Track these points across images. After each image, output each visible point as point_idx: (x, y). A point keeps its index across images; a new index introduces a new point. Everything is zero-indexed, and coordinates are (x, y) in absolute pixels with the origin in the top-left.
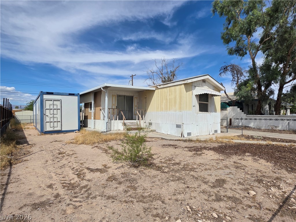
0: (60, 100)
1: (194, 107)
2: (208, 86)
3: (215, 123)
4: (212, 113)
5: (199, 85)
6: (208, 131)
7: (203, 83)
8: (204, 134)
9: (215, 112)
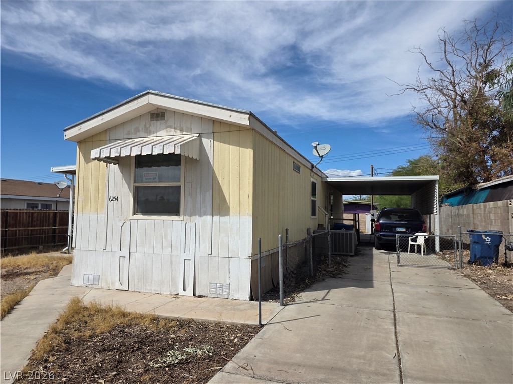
1: (112, 201)
2: (175, 127)
3: (213, 255)
4: (198, 217)
5: (136, 134)
6: (173, 281)
7: (152, 122)
8: (155, 291)
9: (217, 215)
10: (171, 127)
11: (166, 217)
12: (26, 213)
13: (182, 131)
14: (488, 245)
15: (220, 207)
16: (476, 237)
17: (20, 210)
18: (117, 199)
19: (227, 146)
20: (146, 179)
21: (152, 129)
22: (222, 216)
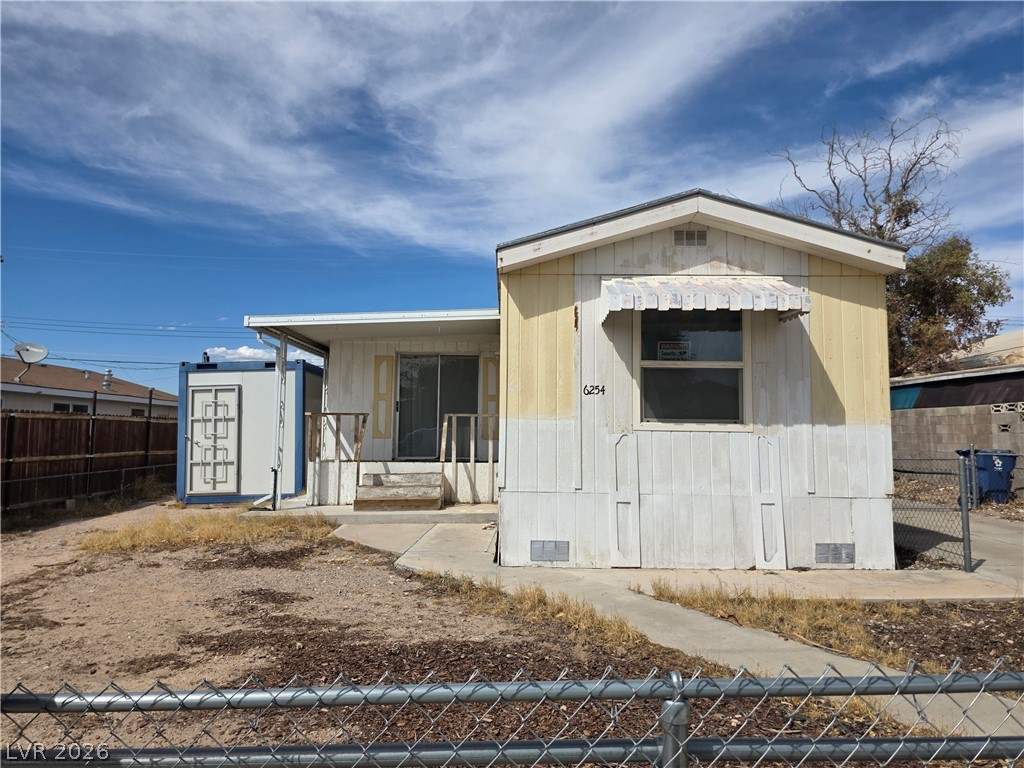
0: (236, 388)
1: (589, 393)
2: (730, 260)
3: (817, 495)
4: (782, 426)
5: (644, 267)
6: (739, 544)
7: (679, 248)
8: (699, 564)
9: (821, 423)
10: (720, 260)
11: (716, 425)
12: (43, 420)
13: (743, 268)
14: (999, 472)
15: (827, 408)
16: (982, 459)
17: (33, 412)
18: (603, 390)
19: (835, 301)
20: (664, 354)
21: (678, 259)
22: (831, 424)
